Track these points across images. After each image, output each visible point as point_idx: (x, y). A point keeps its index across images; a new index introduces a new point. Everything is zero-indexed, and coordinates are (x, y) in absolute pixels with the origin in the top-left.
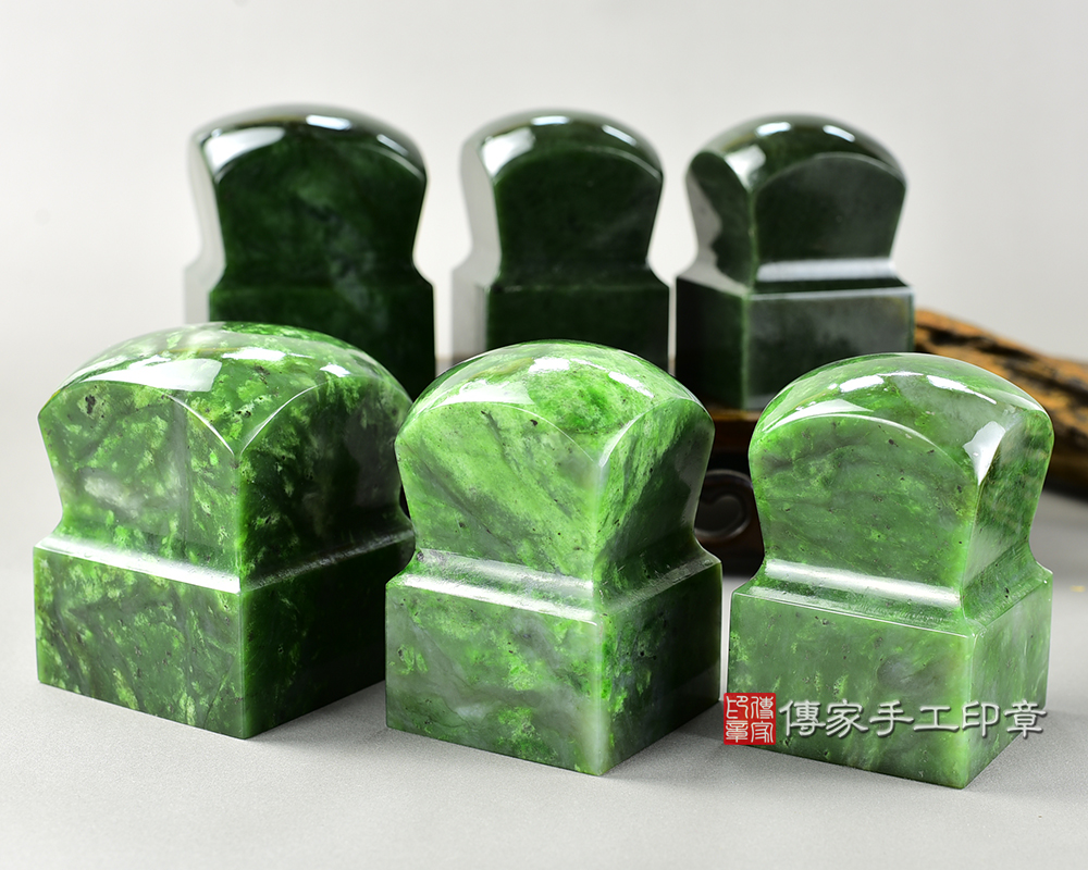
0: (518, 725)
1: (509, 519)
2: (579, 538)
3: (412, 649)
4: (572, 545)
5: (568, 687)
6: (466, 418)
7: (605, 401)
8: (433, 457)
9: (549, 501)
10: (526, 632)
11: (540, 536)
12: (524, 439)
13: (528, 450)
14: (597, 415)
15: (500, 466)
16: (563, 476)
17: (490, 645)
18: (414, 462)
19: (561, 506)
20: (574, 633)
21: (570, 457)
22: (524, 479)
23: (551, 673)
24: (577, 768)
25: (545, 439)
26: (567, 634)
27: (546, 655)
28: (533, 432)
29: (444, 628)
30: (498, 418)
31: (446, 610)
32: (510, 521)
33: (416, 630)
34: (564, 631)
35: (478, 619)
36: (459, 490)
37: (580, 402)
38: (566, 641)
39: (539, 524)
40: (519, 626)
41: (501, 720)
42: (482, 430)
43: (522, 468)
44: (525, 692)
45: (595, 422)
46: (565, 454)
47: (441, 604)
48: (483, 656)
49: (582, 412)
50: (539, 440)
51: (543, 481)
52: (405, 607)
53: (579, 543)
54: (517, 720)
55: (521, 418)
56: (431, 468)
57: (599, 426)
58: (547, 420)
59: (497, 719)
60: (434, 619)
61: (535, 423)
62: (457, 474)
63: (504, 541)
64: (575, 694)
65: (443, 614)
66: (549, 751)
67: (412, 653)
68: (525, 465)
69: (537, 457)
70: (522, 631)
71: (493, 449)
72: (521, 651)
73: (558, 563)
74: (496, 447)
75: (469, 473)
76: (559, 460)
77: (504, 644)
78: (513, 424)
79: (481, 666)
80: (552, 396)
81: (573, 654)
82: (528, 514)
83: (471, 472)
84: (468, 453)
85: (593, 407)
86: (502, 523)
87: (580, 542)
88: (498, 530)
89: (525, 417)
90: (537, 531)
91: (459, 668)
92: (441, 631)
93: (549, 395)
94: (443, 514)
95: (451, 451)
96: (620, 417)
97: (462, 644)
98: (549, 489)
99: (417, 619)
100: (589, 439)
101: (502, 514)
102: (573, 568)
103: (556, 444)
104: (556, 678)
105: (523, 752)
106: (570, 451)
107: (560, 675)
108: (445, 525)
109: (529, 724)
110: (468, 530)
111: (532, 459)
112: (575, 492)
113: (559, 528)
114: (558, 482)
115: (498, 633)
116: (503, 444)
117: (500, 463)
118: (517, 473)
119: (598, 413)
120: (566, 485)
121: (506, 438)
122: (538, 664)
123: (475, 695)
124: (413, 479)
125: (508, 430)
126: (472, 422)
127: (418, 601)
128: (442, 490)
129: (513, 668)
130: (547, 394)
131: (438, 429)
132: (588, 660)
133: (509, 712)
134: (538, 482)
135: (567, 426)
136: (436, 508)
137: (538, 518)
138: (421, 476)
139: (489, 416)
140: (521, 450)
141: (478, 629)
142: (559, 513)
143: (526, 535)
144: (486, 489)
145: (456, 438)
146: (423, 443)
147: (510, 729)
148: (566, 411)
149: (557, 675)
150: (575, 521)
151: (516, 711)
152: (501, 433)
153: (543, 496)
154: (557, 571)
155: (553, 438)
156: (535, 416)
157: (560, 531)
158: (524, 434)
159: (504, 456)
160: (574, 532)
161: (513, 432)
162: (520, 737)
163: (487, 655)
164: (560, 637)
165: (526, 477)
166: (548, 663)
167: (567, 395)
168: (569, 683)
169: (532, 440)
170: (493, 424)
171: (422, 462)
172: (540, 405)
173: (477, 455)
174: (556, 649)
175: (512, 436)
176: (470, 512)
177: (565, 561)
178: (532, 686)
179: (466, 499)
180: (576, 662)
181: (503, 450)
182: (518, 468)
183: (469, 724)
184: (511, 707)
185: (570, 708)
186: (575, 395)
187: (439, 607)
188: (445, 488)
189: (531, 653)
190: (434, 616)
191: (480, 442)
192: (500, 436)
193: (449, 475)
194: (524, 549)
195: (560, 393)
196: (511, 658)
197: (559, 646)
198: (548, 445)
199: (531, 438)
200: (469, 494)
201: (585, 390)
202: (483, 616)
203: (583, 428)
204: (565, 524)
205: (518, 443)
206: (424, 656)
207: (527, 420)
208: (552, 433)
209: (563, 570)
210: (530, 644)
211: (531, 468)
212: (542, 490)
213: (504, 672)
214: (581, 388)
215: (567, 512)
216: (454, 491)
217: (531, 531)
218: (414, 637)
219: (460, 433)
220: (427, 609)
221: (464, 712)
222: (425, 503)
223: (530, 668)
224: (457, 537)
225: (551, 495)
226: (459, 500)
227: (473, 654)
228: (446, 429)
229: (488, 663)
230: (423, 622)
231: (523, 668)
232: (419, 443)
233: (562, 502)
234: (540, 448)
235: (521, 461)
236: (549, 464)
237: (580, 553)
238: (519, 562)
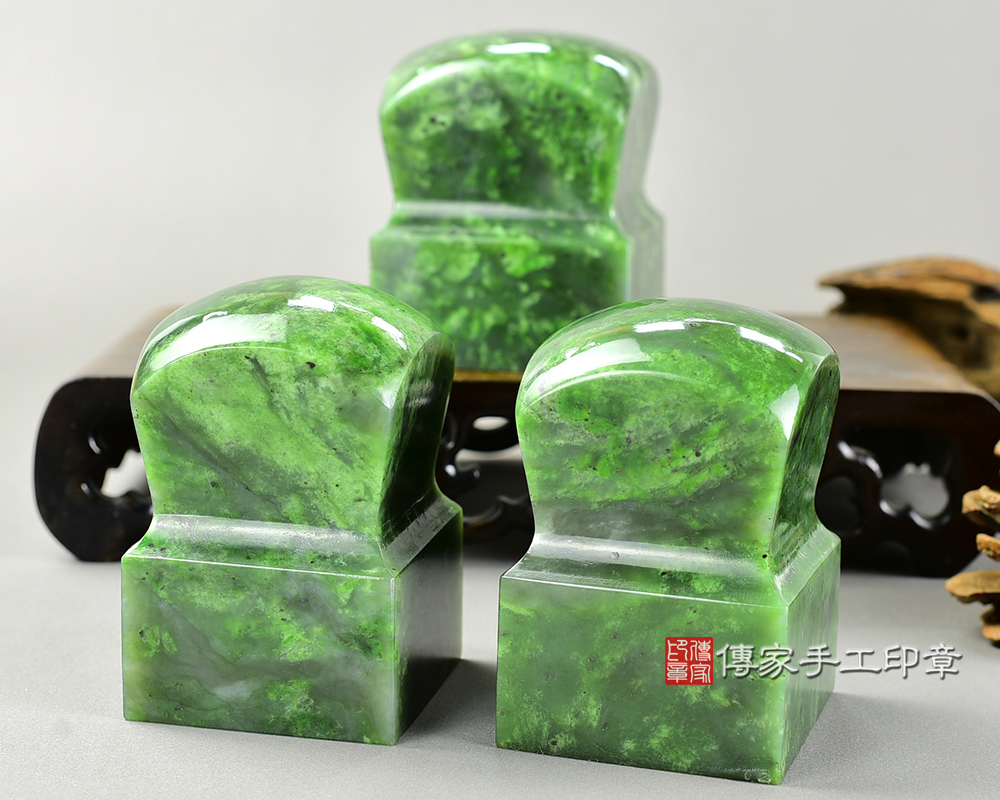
0: (294, 699)
1: (274, 474)
2: (361, 487)
3: (157, 628)
4: (352, 496)
5: (355, 651)
6: (226, 364)
7: (381, 338)
8: (180, 411)
9: (326, 451)
10: (302, 596)
11: (313, 489)
12: (297, 384)
13: (302, 396)
14: (376, 353)
15: (266, 416)
16: (344, 421)
17: (258, 614)
18: (156, 418)
19: (340, 455)
20: (362, 593)
21: (354, 401)
22: (296, 428)
23: (334, 638)
24: (366, 739)
25: (323, 383)
26: (353, 595)
27: (328, 619)
28: (308, 375)
29: (198, 601)
30: (266, 362)
31: (200, 580)
32: (275, 476)
33: (163, 606)
34: (350, 591)
35: (242, 587)
36: (212, 446)
37: (357, 340)
38: (351, 602)
39: (312, 476)
40: (293, 590)
41: (272, 697)
42: (246, 376)
43: (293, 416)
44: (301, 662)
45: (377, 361)
46: (347, 398)
47: (194, 573)
48: (249, 627)
49: (361, 350)
50: (316, 384)
51: (319, 428)
52: (148, 581)
53: (362, 494)
54: (292, 694)
55: (294, 361)
56: (177, 423)
57: (382, 365)
58: (326, 361)
59: (266, 695)
60: (185, 591)
61: (312, 365)
62: (210, 427)
63: (267, 499)
64: (363, 657)
65: (196, 585)
66: (332, 725)
67: (157, 632)
68: (298, 412)
69: (312, 403)
70: (298, 595)
71: (258, 397)
72: (296, 617)
73: (333, 517)
74: (262, 395)
75: (226, 426)
76: (339, 405)
77: (275, 612)
78: (284, 368)
79: (247, 639)
80: (326, 336)
81: (361, 615)
82: (299, 467)
83: (228, 424)
84: (225, 403)
85: (371, 345)
86: (265, 479)
87: (362, 492)
88: (260, 486)
89: (300, 360)
90: (310, 485)
91: (217, 644)
92: (195, 604)
93: (323, 335)
94: (189, 474)
95: (203, 403)
96: (399, 354)
97: (220, 617)
98: (326, 437)
99: (163, 594)
100: (374, 380)
101: (266, 469)
102: (352, 521)
103: (337, 387)
104: (339, 644)
105: (300, 729)
106: (354, 393)
107: (344, 640)
108: (192, 485)
109: (306, 697)
110: (222, 489)
111: (306, 405)
112: (359, 438)
113: (337, 478)
114: (337, 428)
115: (266, 600)
116: (270, 391)
117: (266, 412)
118: (287, 422)
119: (377, 351)
120: (347, 431)
121: (275, 384)
122: (318, 630)
123: (237, 671)
124: (153, 437)
125: (278, 375)
126: (233, 368)
127: (165, 573)
128: (191, 447)
129: (286, 637)
130: (319, 333)
131: (188, 379)
132: (379, 620)
133: (282, 686)
134: (313, 431)
135: (349, 367)
136: (182, 469)
137: (312, 470)
138: (164, 433)
139: (255, 361)
140: (293, 397)
141: (242, 598)
142: (338, 462)
143: (296, 489)
144: (247, 442)
145: (212, 387)
146: (168, 395)
147: (283, 705)
148: (345, 350)
149: (341, 640)
150: (358, 470)
151: (291, 685)
152: (268, 378)
153: (318, 445)
154: (333, 527)
155: (334, 381)
156: (311, 358)
157: (338, 482)
158: (297, 379)
159: (271, 405)
160: (355, 482)
161: (284, 377)
162: (296, 713)
163: (253, 625)
164: (344, 596)
165: (298, 425)
166: (330, 628)
167: (340, 333)
168: (356, 648)
169: (307, 384)
170: (258, 369)
171: (167, 418)
172: (315, 346)
173: (236, 405)
174: (340, 611)
175: (282, 382)
176: (226, 469)
177: (343, 516)
178: (309, 655)
179: (222, 456)
180: (364, 623)
181: (271, 398)
182: (289, 416)
183: (229, 705)
184: (285, 680)
185: (358, 675)
186: (348, 333)
187: (192, 578)
188: (194, 445)
189: (309, 618)
190: (185, 588)
191: (242, 391)
192: (267, 382)
193: (199, 429)
194: (293, 505)
195: (332, 331)
196: (284, 626)
197: (344, 607)
198: (327, 389)
199: (307, 382)
200: (225, 450)
201: (356, 327)
202: (248, 583)
203: (366, 369)
204: (345, 474)
205: (291, 389)
206: (172, 634)
207: (302, 363)
208: (333, 375)
209: (339, 524)
210: (308, 609)
211: (304, 416)
212: (317, 439)
213: (276, 643)
214: (352, 325)
215: (348, 461)
216: (205, 447)
217: (302, 485)
218: (160, 613)
219: (217, 382)
220: (176, 581)
221: (226, 692)
222: (167, 463)
223: (308, 635)
224: (208, 499)
225: (329, 444)
226: (212, 457)
227: (236, 627)
228: (199, 378)
229: (255, 635)
230: (171, 596)
231: (299, 636)
232: (162, 396)
233: (342, 450)
234: (317, 393)
235: (293, 409)
236: (327, 409)
237: (361, 504)
238: (287, 520)
